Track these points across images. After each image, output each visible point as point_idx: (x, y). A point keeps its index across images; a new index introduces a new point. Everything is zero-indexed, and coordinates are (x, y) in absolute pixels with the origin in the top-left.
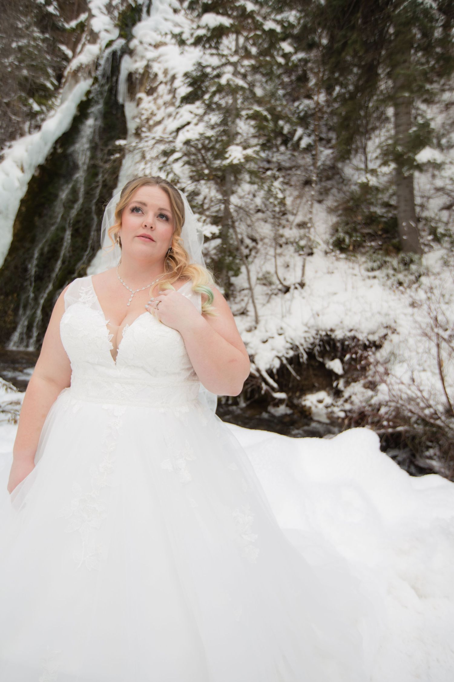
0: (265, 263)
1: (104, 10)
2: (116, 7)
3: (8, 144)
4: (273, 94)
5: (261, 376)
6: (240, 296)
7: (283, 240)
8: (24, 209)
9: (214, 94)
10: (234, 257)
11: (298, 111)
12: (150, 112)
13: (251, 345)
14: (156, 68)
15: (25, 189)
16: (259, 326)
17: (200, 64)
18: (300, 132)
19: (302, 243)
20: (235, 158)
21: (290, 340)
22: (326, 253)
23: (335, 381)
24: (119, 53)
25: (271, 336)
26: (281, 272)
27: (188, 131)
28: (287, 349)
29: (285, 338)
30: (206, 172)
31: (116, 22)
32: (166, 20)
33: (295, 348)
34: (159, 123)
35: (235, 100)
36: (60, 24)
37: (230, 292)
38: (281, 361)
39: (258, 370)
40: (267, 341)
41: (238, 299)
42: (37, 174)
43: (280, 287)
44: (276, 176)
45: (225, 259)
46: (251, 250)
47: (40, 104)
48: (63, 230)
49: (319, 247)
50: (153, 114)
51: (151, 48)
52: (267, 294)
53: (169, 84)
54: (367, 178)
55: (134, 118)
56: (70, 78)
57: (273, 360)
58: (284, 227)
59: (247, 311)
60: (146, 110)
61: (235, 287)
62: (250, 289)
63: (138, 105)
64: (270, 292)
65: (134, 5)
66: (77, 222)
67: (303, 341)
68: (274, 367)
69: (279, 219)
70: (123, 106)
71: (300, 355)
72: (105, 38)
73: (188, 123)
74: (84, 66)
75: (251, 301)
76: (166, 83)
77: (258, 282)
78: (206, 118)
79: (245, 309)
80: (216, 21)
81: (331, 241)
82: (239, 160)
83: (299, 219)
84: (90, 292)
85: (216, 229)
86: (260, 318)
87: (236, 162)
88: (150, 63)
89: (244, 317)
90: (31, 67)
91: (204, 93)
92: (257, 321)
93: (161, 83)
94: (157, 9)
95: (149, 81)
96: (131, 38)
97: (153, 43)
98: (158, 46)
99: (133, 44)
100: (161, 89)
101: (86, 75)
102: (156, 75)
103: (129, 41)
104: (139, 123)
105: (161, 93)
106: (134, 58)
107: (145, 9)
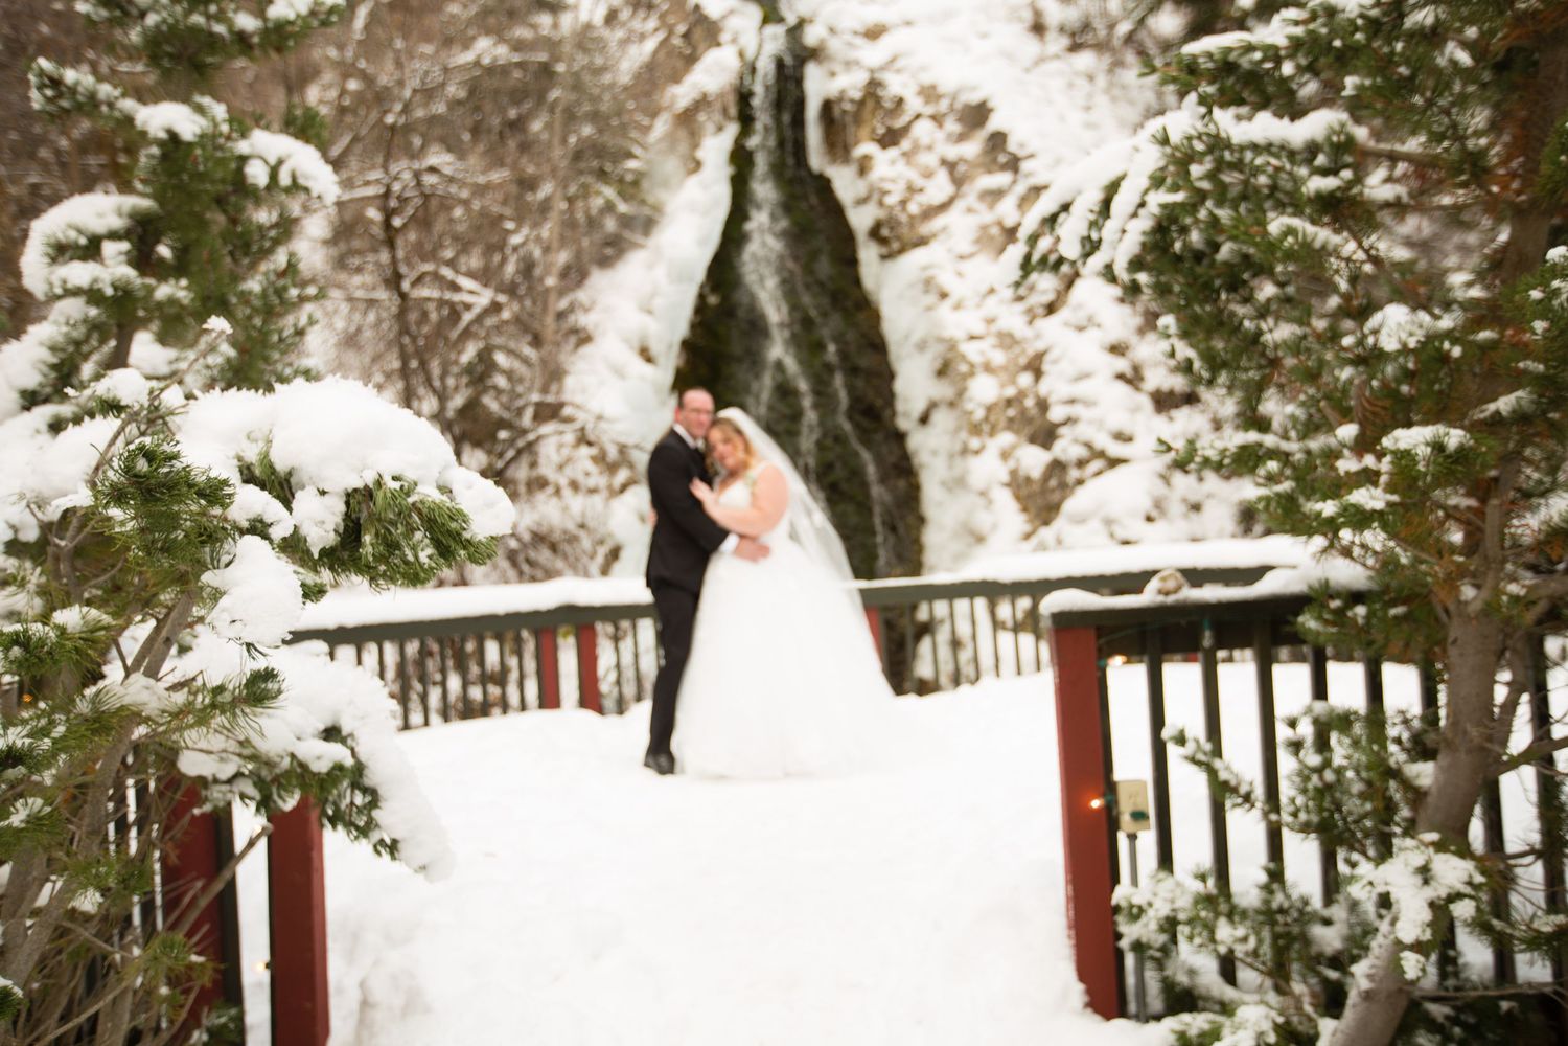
12: (903, 185)
14: (896, 85)
42: (682, 363)
50: (912, 190)
51: (860, 41)
55: (862, 201)
60: (893, 181)
63: (864, 171)
70: (825, 179)
76: (942, 119)
88: (878, 76)
93: (918, 117)
95: (880, 114)
96: (801, 24)
97: (862, 29)
98: (874, 33)
99: (812, 36)
100: (923, 130)
101: (717, 117)
102: (900, 101)
103: (795, 32)
104: (881, 214)
105: (925, 140)
106: (826, 66)
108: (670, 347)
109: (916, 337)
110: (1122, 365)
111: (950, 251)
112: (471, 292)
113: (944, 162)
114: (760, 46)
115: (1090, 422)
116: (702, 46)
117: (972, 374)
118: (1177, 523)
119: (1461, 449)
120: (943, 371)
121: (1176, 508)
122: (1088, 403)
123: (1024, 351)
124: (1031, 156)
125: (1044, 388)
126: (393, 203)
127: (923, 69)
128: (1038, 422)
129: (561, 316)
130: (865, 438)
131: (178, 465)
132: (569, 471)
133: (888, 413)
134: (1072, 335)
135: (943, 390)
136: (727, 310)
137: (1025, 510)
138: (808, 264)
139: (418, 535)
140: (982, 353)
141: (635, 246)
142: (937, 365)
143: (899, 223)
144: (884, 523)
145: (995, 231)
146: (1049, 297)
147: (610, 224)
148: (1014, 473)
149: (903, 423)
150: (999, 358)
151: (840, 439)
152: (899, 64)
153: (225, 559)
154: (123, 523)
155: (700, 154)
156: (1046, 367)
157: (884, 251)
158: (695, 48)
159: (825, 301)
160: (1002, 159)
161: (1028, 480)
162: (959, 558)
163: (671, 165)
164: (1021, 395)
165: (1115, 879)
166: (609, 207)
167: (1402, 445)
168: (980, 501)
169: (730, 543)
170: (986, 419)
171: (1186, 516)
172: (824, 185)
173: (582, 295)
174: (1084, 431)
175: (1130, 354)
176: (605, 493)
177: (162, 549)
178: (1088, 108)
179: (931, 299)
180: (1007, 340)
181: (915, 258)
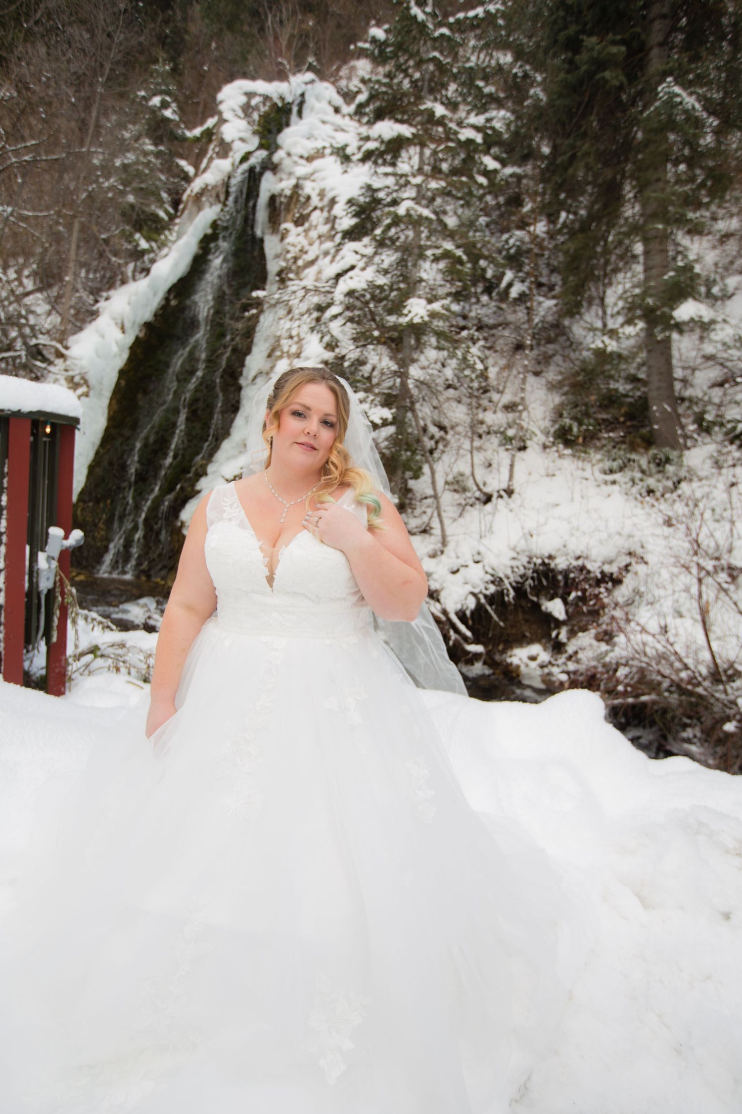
0: (456, 460)
1: (240, 113)
2: (256, 108)
3: (104, 294)
4: (471, 224)
5: (449, 620)
6: (421, 506)
7: (484, 428)
8: (123, 383)
9: (389, 227)
10: (414, 452)
11: (506, 247)
12: (299, 247)
13: (435, 576)
14: (309, 188)
15: (126, 355)
16: (446, 550)
17: (369, 187)
18: (509, 275)
19: (511, 433)
20: (416, 315)
21: (490, 571)
22: (545, 447)
23: (554, 629)
24: (258, 169)
25: (464, 564)
26: (480, 475)
27: (351, 278)
28: (487, 582)
29: (484, 566)
30: (376, 333)
31: (256, 128)
32: (324, 122)
33: (497, 581)
34: (312, 263)
35: (418, 234)
36: (180, 132)
37: (407, 501)
38: (478, 599)
39: (445, 612)
40: (458, 571)
41: (417, 512)
42: (141, 335)
43: (478, 494)
44: (475, 337)
45: (401, 455)
46: (437, 442)
47: (148, 239)
48: (177, 412)
49: (535, 439)
50: (303, 251)
51: (303, 162)
52: (460, 504)
53: (326, 209)
54: (603, 342)
55: (277, 256)
56: (190, 204)
57: (466, 599)
58: (485, 410)
59: (431, 528)
60: (293, 245)
61: (414, 495)
62: (435, 497)
63: (282, 239)
64: (463, 502)
65: (280, 104)
66: (194, 401)
67: (509, 572)
68: (467, 608)
69: (477, 397)
70: (262, 241)
71: (505, 591)
72: (240, 149)
73: (352, 268)
74: (209, 188)
75: (435, 514)
76: (322, 209)
77: (447, 487)
78: (377, 259)
79: (428, 524)
80: (392, 130)
81: (552, 430)
82: (422, 317)
83: (507, 398)
84: (236, 505)
85: (387, 414)
86: (449, 539)
87: (417, 320)
88: (301, 182)
89: (427, 536)
90: (139, 192)
91: (375, 226)
92: (444, 543)
93: (315, 208)
94: (312, 109)
95: (298, 206)
96: (277, 149)
97: (305, 155)
98: (312, 157)
99: (278, 156)
100: (315, 216)
101: (214, 198)
102: (309, 198)
103: (272, 153)
104: (284, 264)
105: (315, 223)
106: (277, 175)
107: (295, 109)
108: (137, 325)
109: (267, 334)
113: (319, 236)
117: (281, 357)
120: (270, 354)
127: (323, 179)
130: (225, 389)
135: (266, 365)
140: (289, 346)
142: (270, 350)
143: (290, 270)
149: (243, 381)
152: (314, 177)
157: (281, 284)
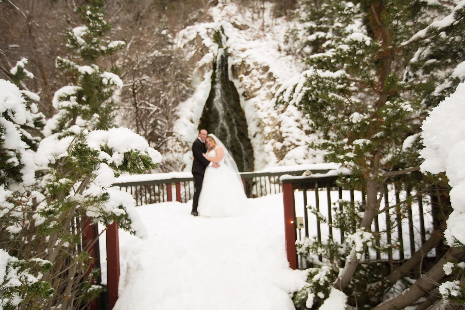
1: (207, 36)
2: (211, 33)
14: (248, 62)
31: (214, 40)
50: (252, 85)
51: (240, 52)
53: (262, 70)
55: (241, 87)
60: (248, 83)
63: (241, 81)
65: (217, 31)
74: (206, 64)
76: (258, 70)
88: (244, 60)
93: (253, 69)
95: (245, 68)
96: (227, 48)
97: (240, 49)
98: (243, 50)
99: (229, 51)
100: (254, 72)
101: (208, 68)
102: (249, 65)
103: (226, 50)
104: (245, 90)
105: (255, 74)
106: (233, 58)
107: (221, 32)
108: (197, 119)
109: (252, 118)
110: (298, 124)
111: (260, 98)
112: (152, 107)
113: (259, 79)
114: (218, 53)
115: (291, 137)
116: (205, 53)
117: (265, 126)
118: (311, 160)
119: (369, 144)
120: (259, 125)
121: (310, 156)
122: (291, 133)
123: (277, 121)
124: (278, 78)
125: (281, 129)
126: (135, 87)
127: (254, 58)
128: (280, 137)
129: (173, 112)
131: (87, 147)
132: (174, 148)
133: (246, 135)
134: (287, 117)
135: (259, 130)
136: (210, 112)
137: (277, 157)
138: (228, 101)
139: (140, 163)
140: (267, 121)
141: (190, 97)
142: (257, 124)
143: (249, 92)
144: (245, 159)
145: (270, 94)
146: (282, 109)
147: (184, 92)
148: (274, 148)
149: (250, 137)
150: (271, 122)
151: (235, 141)
152: (249, 57)
153: (97, 168)
154: (75, 160)
155: (204, 77)
156: (281, 125)
157: (246, 98)
158: (203, 53)
159: (232, 110)
160: (272, 78)
161: (278, 150)
162: (262, 167)
163: (198, 79)
164: (276, 131)
165: (296, 239)
166: (184, 88)
167: (357, 143)
168: (267, 155)
169: (211, 164)
170: (268, 136)
171: (312, 158)
172: (232, 84)
173: (177, 108)
174: (290, 139)
175: (300, 122)
176: (182, 153)
177: (83, 166)
178: (290, 68)
179: (256, 109)
180: (273, 119)
181: (252, 100)
